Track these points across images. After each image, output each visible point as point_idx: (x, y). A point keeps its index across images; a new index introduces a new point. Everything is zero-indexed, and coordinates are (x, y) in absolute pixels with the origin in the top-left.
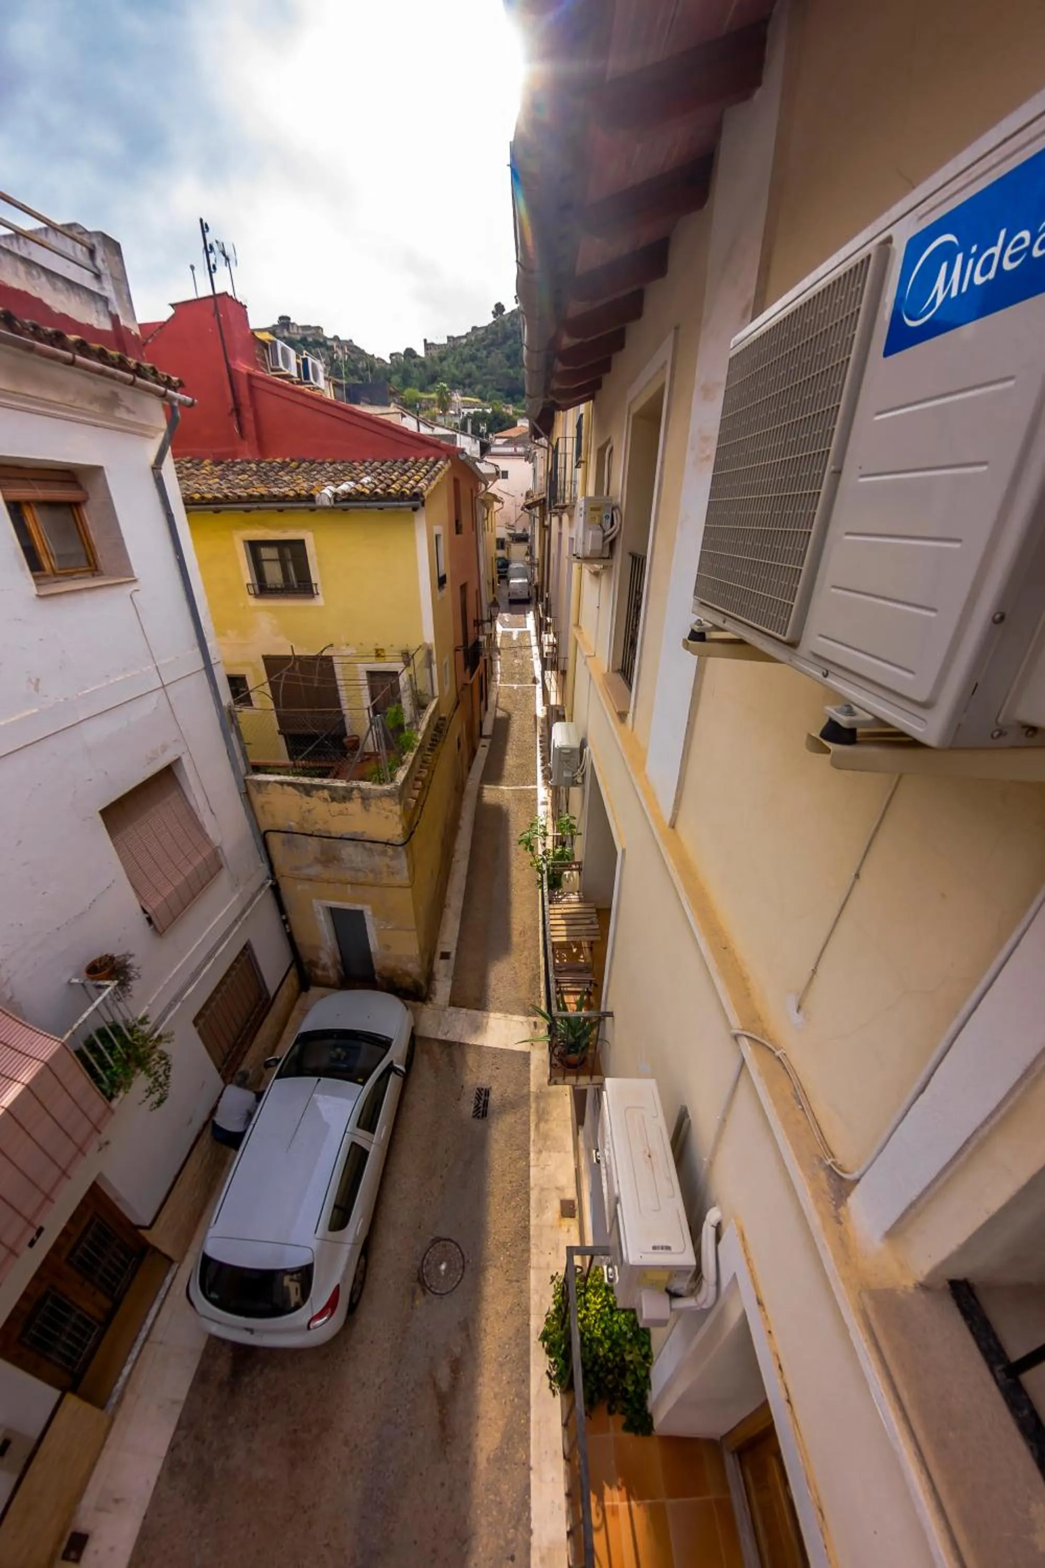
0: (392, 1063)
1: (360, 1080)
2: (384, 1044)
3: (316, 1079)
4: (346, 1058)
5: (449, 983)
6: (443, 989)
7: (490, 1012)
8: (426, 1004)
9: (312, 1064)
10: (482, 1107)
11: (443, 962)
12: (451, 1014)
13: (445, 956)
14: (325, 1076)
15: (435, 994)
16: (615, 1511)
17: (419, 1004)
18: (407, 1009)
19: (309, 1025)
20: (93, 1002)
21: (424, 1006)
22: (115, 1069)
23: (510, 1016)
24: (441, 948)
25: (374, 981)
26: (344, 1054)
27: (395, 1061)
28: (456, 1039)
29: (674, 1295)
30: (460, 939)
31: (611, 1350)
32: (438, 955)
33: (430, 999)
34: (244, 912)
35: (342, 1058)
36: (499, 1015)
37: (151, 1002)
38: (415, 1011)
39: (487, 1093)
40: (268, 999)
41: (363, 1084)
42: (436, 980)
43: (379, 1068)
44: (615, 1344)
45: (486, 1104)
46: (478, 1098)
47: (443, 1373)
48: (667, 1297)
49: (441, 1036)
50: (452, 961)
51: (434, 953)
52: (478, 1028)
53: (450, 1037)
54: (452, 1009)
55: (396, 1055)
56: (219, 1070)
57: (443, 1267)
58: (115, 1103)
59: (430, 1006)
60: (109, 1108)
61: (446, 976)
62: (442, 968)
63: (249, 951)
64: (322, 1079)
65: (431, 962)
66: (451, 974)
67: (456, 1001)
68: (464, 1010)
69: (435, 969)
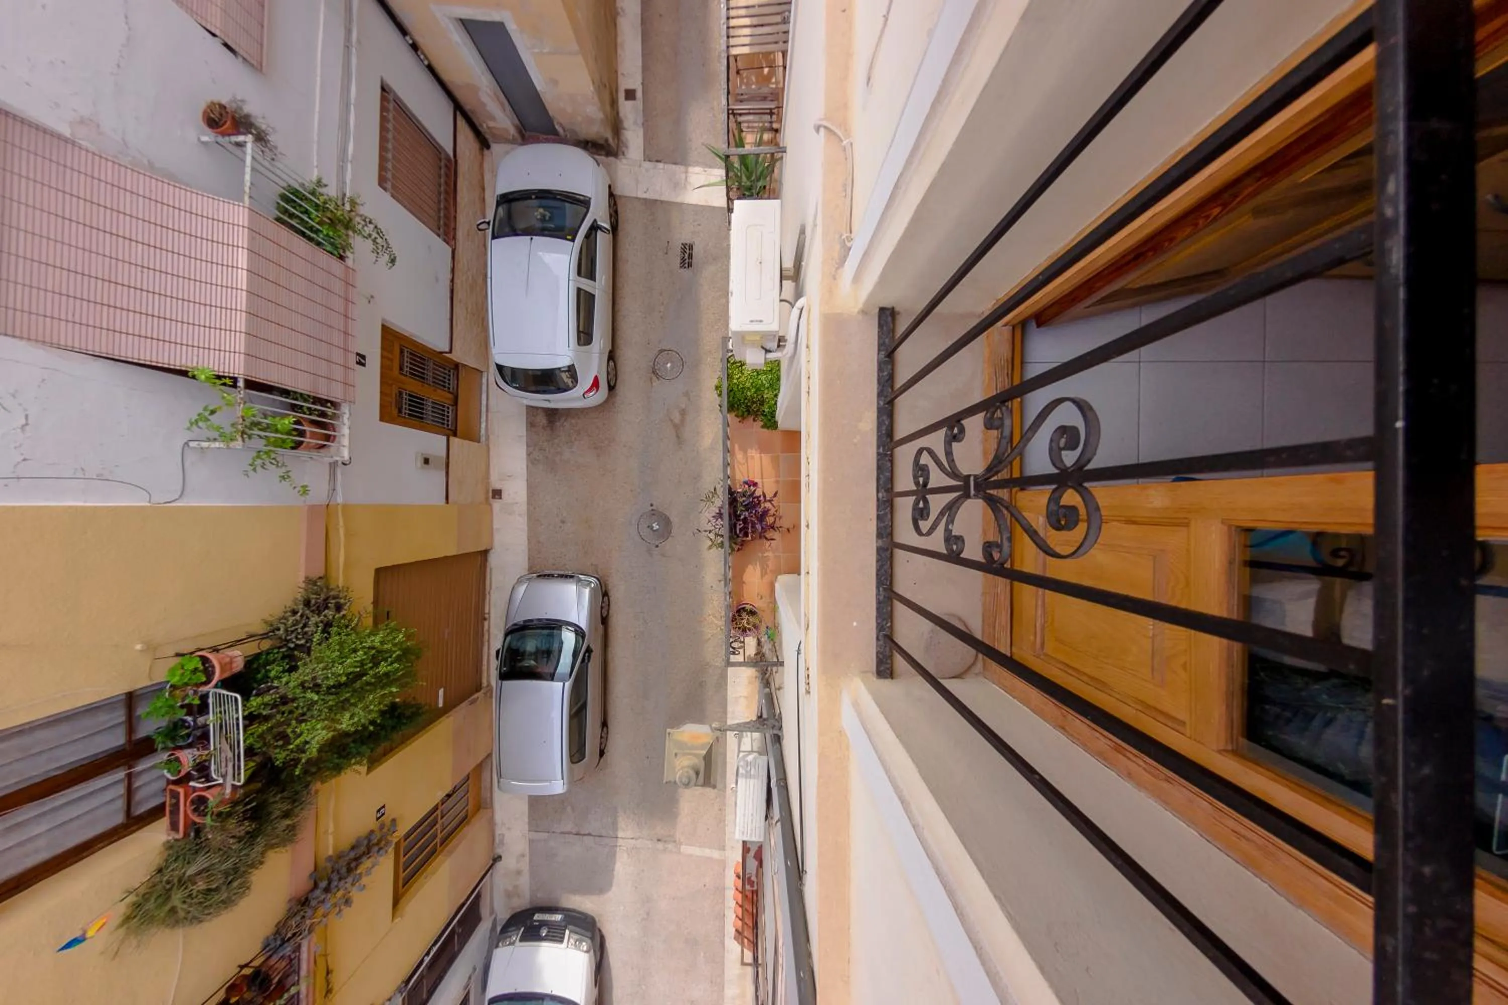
0: (595, 221)
1: (569, 237)
2: (585, 203)
3: (529, 237)
4: (551, 219)
5: (641, 132)
6: (634, 138)
7: (690, 165)
8: (620, 160)
9: (521, 225)
10: (687, 256)
11: (630, 103)
12: (647, 170)
13: (630, 95)
14: (536, 235)
15: (627, 147)
16: (753, 458)
17: (611, 159)
18: (598, 165)
19: (504, 186)
20: (244, 161)
21: (618, 161)
22: (325, 232)
23: (709, 170)
24: (626, 84)
25: (556, 133)
26: (548, 214)
27: (598, 220)
28: (656, 197)
29: (768, 351)
30: (645, 68)
31: (755, 393)
32: (622, 95)
33: (623, 153)
34: (349, 32)
35: (547, 218)
36: (697, 169)
37: (315, 164)
38: (608, 167)
39: (691, 247)
40: (448, 159)
41: (573, 240)
42: (624, 129)
43: (583, 226)
44: (758, 390)
45: (690, 256)
46: (684, 252)
47: (677, 417)
48: (763, 352)
49: (641, 195)
50: (639, 102)
51: (617, 91)
52: (678, 185)
53: (650, 196)
54: (647, 165)
55: (599, 212)
56: (439, 235)
57: (669, 365)
58: (349, 262)
59: (624, 161)
60: (347, 267)
61: (635, 123)
62: (629, 111)
63: (392, 94)
64: (534, 237)
65: (614, 103)
66: (640, 120)
67: (653, 155)
68: (661, 165)
69: (621, 115)
